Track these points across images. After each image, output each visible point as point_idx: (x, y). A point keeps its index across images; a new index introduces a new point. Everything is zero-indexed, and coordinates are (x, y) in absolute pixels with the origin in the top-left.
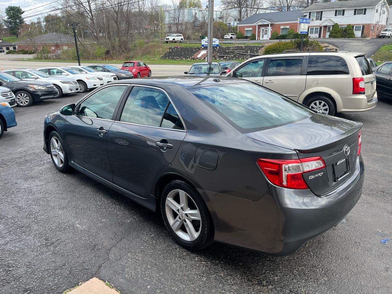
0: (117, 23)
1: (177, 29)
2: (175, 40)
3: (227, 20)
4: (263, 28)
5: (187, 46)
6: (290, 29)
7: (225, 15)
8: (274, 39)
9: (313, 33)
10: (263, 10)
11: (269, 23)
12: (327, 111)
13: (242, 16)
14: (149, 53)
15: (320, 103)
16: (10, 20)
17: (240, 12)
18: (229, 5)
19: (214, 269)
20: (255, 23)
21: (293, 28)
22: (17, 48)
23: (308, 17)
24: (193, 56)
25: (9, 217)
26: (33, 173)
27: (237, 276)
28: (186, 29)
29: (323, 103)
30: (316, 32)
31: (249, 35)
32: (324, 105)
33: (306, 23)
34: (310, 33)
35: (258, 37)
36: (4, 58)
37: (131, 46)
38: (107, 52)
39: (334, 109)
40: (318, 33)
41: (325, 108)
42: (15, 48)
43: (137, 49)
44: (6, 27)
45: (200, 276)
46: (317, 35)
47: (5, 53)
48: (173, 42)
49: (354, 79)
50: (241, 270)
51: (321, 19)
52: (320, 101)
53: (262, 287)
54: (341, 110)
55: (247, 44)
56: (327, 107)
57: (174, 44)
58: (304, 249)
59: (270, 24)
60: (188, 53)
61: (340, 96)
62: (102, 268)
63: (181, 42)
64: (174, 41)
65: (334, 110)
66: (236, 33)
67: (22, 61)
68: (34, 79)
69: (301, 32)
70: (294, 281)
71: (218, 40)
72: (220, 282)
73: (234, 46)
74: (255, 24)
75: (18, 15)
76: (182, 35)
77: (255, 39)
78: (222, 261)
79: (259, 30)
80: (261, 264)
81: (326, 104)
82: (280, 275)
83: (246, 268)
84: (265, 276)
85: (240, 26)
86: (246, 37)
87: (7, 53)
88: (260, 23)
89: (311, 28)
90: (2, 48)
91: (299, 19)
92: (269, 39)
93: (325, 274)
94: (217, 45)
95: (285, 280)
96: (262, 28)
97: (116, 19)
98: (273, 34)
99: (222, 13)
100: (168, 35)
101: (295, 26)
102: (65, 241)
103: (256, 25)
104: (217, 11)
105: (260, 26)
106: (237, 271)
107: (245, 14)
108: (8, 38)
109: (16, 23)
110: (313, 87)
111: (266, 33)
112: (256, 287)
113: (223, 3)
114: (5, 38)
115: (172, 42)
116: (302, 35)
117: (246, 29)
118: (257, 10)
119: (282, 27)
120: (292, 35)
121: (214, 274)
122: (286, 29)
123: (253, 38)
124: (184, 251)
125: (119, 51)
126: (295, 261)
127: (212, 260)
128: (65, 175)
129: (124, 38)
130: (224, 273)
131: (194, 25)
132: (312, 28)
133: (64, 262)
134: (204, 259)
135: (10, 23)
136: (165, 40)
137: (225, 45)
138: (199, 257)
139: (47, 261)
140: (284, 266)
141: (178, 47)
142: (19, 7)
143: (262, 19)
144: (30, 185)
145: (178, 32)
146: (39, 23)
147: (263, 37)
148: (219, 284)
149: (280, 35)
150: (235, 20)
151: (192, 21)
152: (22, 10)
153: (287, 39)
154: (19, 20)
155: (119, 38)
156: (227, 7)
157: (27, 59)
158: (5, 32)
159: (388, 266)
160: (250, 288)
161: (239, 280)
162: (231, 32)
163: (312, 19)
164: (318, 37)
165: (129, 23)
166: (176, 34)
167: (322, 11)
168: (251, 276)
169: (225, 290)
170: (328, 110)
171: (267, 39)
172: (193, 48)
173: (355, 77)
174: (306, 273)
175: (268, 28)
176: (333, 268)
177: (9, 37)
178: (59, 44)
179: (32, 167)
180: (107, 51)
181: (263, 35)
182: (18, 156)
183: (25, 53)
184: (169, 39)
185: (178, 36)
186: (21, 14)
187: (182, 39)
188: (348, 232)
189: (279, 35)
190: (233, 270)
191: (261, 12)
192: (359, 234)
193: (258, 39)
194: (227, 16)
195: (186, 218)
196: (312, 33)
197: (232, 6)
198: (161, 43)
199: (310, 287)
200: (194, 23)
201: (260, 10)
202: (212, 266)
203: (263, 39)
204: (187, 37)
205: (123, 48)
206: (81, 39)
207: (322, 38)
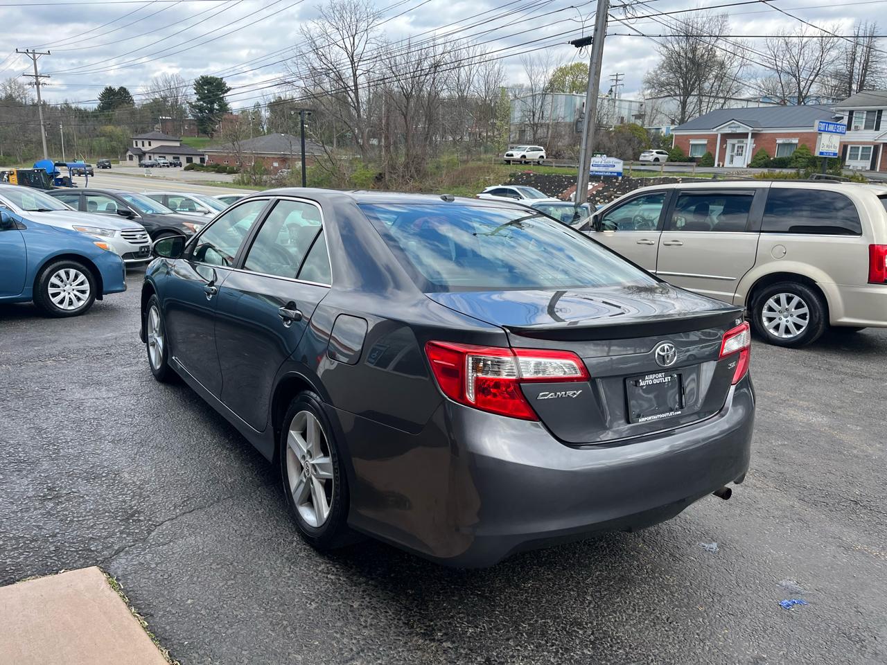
0: (405, 117)
1: (534, 135)
2: (527, 158)
3: (652, 122)
4: (735, 141)
5: (550, 171)
6: (799, 146)
7: (649, 110)
8: (759, 167)
9: (857, 159)
10: (738, 102)
11: (749, 130)
12: (805, 319)
13: (687, 113)
14: (465, 183)
15: (789, 300)
16: (201, 103)
17: (684, 104)
18: (663, 89)
19: (347, 591)
20: (715, 130)
21: (808, 144)
22: (206, 161)
23: (845, 121)
24: (560, 195)
25: (12, 442)
26: (104, 377)
27: (386, 612)
28: (557, 136)
29: (796, 299)
30: (864, 157)
31: (698, 155)
32: (799, 306)
33: (836, 132)
34: (850, 158)
35: (719, 161)
36: (177, 177)
37: (429, 166)
38: (380, 178)
39: (822, 316)
40: (869, 159)
41: (801, 311)
42: (202, 160)
43: (441, 174)
44: (192, 118)
45: (307, 598)
46: (868, 164)
47: (183, 168)
48: (521, 162)
49: (872, 247)
50: (404, 602)
51: (877, 128)
52: (790, 295)
53: (428, 642)
54: (840, 318)
55: (690, 174)
56: (805, 310)
57: (521, 167)
58: (576, 587)
59: (752, 134)
60: (550, 188)
61: (839, 286)
62: (122, 554)
63: (538, 162)
64: (524, 161)
65: (822, 320)
66: (669, 150)
67: (211, 185)
68: (203, 214)
69: (821, 153)
70: (511, 643)
71: (622, 162)
72: (342, 617)
73: (658, 177)
74: (714, 132)
75: (217, 95)
76: (542, 148)
77: (712, 165)
78: (372, 579)
79: (724, 146)
80: (456, 598)
81: (803, 302)
82: (484, 627)
83: (418, 601)
84: (450, 623)
85: (677, 134)
86: (692, 160)
87: (187, 169)
88: (728, 131)
89: (851, 148)
90: (178, 158)
91: (817, 122)
92: (748, 166)
93: (592, 643)
94: (619, 174)
95: (489, 638)
96: (730, 142)
97: (404, 109)
98: (756, 156)
99: (644, 106)
100: (512, 148)
101: (812, 139)
102: (82, 497)
103: (717, 135)
104: (631, 101)
105: (726, 137)
106: (394, 603)
107: (695, 109)
108: (193, 139)
109: (211, 110)
110: (774, 260)
111: (740, 152)
112: (415, 638)
113: (648, 84)
114: (186, 140)
115: (519, 162)
116: (825, 161)
117: (691, 142)
118: (725, 103)
119: (779, 141)
120: (804, 160)
121: (339, 601)
122: (790, 145)
123: (708, 161)
124: (305, 549)
125: (403, 177)
126: (539, 606)
127: (354, 574)
128: (162, 387)
129: (418, 150)
130: (363, 602)
131: (576, 129)
132: (855, 147)
133: (58, 531)
134: (337, 571)
135: (201, 109)
136: (505, 157)
137: (637, 173)
138: (328, 565)
139: (28, 523)
140: (505, 611)
141: (530, 174)
142: (222, 78)
143: (733, 121)
144: (86, 395)
145: (535, 142)
146: (257, 113)
147: (732, 161)
148: (339, 619)
149: (775, 159)
150: (673, 122)
151: (572, 120)
152: (227, 85)
153: (790, 168)
154: (219, 106)
155: (408, 150)
156: (658, 93)
157: (222, 182)
158: (189, 127)
159: (765, 656)
160: (400, 638)
161: (387, 620)
162: (659, 147)
163: (856, 127)
164: (868, 168)
165: (430, 119)
166: (529, 147)
167: (882, 110)
168: (416, 618)
169: (343, 634)
170: (808, 317)
171: (741, 166)
172: (564, 178)
173: (875, 243)
174: (549, 632)
175: (745, 140)
176: (621, 634)
177: (196, 138)
178: (287, 156)
179: (110, 367)
180: (380, 174)
181: (732, 156)
182: (97, 345)
183: (219, 169)
184: (512, 155)
185: (533, 150)
186: (224, 93)
187: (542, 157)
188: (708, 570)
189: (772, 159)
190: (385, 600)
191: (734, 105)
192: (732, 578)
193: (719, 165)
194: (654, 111)
195: (314, 475)
196: (853, 157)
197: (669, 92)
198: (495, 164)
199: (538, 660)
200: (577, 124)
201: (733, 102)
202: (345, 585)
203: (731, 166)
204: (554, 153)
205: (413, 170)
206: (331, 148)
207: (878, 170)
